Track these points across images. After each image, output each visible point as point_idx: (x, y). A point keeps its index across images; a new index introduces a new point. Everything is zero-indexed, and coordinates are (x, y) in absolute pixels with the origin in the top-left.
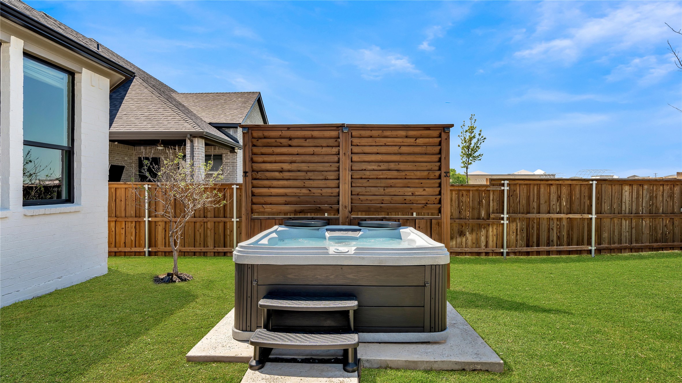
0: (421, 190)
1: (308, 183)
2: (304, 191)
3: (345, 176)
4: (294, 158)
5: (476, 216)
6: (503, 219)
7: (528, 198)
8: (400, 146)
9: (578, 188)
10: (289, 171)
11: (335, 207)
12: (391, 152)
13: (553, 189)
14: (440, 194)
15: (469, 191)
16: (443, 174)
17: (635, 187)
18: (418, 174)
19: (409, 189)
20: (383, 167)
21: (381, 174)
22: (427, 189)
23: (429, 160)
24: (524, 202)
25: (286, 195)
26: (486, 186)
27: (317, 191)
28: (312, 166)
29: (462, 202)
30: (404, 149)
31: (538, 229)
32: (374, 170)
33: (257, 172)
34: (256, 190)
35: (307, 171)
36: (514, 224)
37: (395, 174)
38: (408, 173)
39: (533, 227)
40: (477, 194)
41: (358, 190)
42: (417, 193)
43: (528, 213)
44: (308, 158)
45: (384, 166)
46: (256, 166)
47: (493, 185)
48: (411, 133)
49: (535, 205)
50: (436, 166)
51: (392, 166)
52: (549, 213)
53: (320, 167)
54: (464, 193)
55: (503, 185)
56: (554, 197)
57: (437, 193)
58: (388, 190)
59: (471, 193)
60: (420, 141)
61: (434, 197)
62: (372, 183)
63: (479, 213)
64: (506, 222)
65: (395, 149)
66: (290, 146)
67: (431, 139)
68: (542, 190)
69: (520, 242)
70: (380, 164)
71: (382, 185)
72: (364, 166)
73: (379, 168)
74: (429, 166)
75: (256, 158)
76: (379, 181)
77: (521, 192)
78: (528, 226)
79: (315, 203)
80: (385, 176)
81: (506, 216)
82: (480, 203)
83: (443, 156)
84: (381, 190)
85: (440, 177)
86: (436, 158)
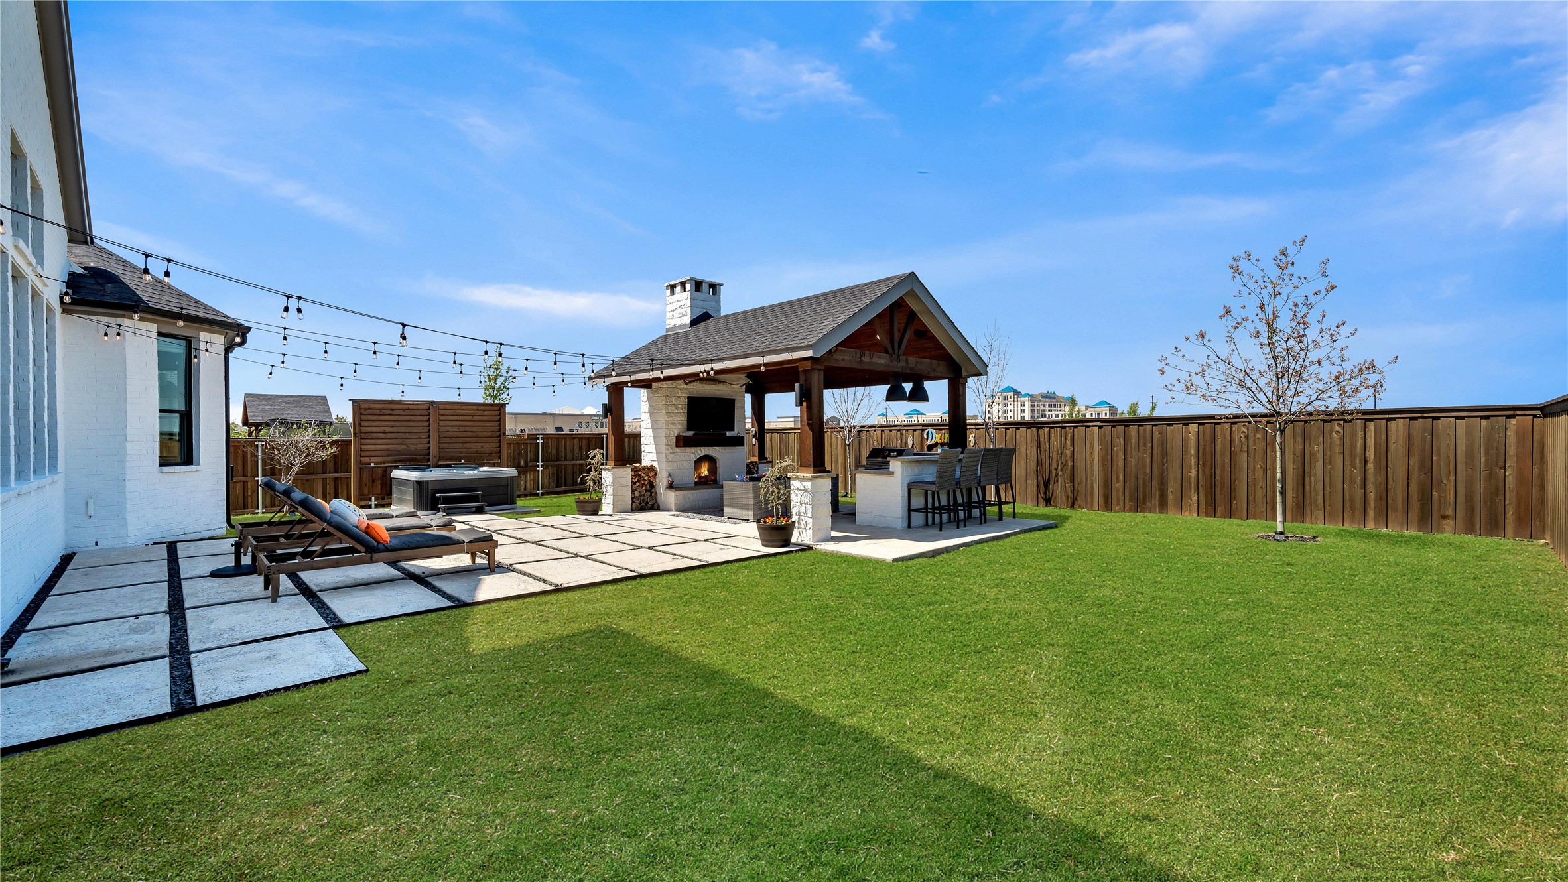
0: (488, 444)
1: (406, 441)
2: (403, 446)
3: (435, 436)
4: (395, 424)
6: (538, 466)
7: (558, 449)
8: (473, 416)
9: (594, 441)
10: (390, 433)
11: (428, 457)
13: (576, 441)
14: (500, 446)
16: (502, 435)
17: (632, 439)
18: (486, 434)
19: (480, 444)
21: (460, 435)
22: (494, 446)
23: (492, 425)
24: (554, 452)
25: (388, 450)
26: (525, 440)
27: (413, 447)
28: (408, 430)
30: (475, 418)
31: (565, 473)
32: (454, 432)
33: (365, 433)
34: (363, 447)
35: (405, 433)
36: (547, 470)
37: (469, 434)
38: (478, 433)
39: (562, 472)
40: (517, 446)
41: (444, 445)
43: (557, 460)
44: (406, 424)
45: (462, 429)
46: (363, 429)
47: (531, 439)
49: (563, 454)
50: (497, 429)
51: (467, 429)
52: (573, 460)
53: (415, 430)
55: (538, 439)
56: (577, 447)
58: (465, 445)
60: (486, 413)
61: (496, 449)
62: (454, 440)
63: (519, 463)
64: (541, 469)
65: (471, 418)
66: (391, 415)
67: (494, 412)
68: (568, 442)
69: (551, 484)
70: (459, 428)
71: (461, 442)
72: (447, 429)
73: (459, 430)
74: (492, 429)
75: (363, 424)
76: (458, 439)
77: (552, 444)
78: (558, 471)
79: (411, 455)
80: (463, 436)
81: (541, 464)
82: (520, 453)
83: (501, 423)
84: (460, 445)
85: (500, 436)
86: (497, 424)
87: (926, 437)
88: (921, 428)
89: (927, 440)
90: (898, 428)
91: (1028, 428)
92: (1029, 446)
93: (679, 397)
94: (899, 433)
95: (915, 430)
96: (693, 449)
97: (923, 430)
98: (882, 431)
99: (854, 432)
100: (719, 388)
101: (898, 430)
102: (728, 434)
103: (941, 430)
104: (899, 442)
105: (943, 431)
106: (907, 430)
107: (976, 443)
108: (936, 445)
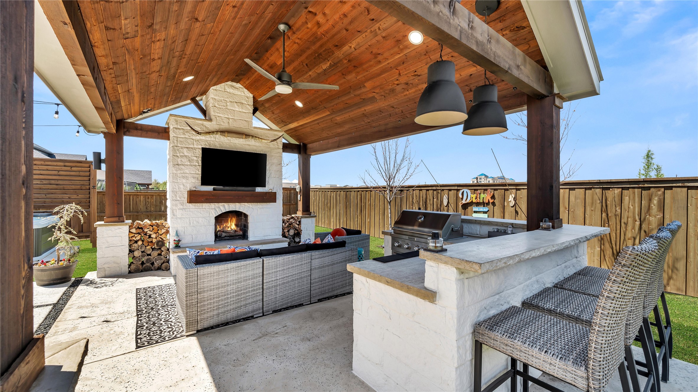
0: (76, 196)
5: (158, 209)
8: (59, 171)
12: (52, 174)
15: (153, 195)
16: (91, 187)
18: (73, 187)
19: (66, 195)
20: (44, 183)
22: (80, 195)
23: (82, 179)
29: (148, 202)
30: (61, 173)
32: (37, 184)
37: (55, 186)
38: (64, 186)
40: (158, 197)
42: (72, 197)
48: (67, 164)
50: (87, 183)
51: (52, 182)
54: (149, 197)
57: (88, 197)
58: (48, 196)
59: (154, 197)
60: (73, 169)
61: (85, 200)
65: (56, 173)
67: (83, 168)
70: (42, 181)
71: (44, 193)
73: (42, 183)
74: (81, 183)
76: (41, 190)
80: (47, 188)
83: (91, 178)
84: (44, 196)
85: (89, 189)
86: (87, 178)
87: (460, 196)
88: (456, 188)
89: (462, 199)
90: (434, 188)
91: (586, 189)
92: (588, 209)
93: (195, 149)
94: (435, 192)
95: (450, 190)
96: (213, 205)
97: (458, 190)
98: (420, 190)
99: (395, 190)
100: (248, 143)
101: (434, 190)
102: (259, 189)
103: (477, 190)
104: (435, 200)
105: (479, 191)
106: (443, 190)
107: (516, 204)
108: (471, 204)
